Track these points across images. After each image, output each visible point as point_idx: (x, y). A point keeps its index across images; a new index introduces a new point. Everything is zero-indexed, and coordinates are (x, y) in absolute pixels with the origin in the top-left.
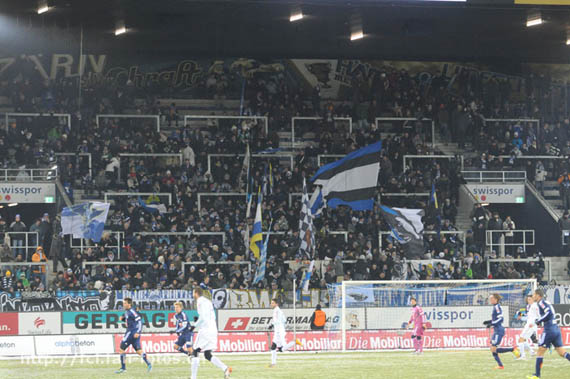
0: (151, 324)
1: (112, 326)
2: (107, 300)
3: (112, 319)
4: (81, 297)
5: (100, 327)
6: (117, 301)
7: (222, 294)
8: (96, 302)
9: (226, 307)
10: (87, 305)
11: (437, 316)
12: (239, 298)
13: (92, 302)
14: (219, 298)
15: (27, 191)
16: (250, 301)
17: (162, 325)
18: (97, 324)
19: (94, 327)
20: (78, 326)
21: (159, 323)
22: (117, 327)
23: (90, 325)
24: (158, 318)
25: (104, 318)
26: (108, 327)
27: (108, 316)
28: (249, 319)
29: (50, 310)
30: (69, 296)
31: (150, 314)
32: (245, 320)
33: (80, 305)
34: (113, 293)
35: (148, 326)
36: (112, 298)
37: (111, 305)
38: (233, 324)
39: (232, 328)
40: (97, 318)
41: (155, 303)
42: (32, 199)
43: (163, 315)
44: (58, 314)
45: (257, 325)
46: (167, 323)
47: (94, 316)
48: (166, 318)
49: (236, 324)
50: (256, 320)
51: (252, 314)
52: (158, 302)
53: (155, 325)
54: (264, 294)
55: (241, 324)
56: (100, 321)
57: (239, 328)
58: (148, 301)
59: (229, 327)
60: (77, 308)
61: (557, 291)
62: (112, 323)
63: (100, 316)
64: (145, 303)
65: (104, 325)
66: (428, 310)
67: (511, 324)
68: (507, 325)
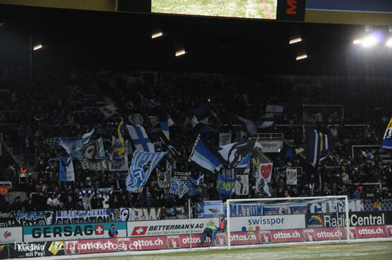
0: (83, 233)
1: (58, 235)
2: (51, 217)
3: (57, 230)
4: (33, 216)
5: (50, 236)
6: (57, 218)
7: (126, 211)
8: (43, 219)
9: (129, 219)
10: (37, 221)
11: (263, 222)
12: (137, 213)
13: (40, 219)
14: (125, 214)
16: (143, 215)
17: (91, 234)
18: (47, 234)
19: (45, 236)
20: (34, 237)
21: (89, 232)
22: (60, 236)
23: (42, 235)
24: (88, 229)
25: (52, 230)
26: (55, 236)
27: (55, 229)
28: (147, 227)
29: (12, 226)
30: (25, 216)
31: (82, 226)
32: (145, 228)
33: (32, 222)
34: (55, 213)
35: (82, 235)
36: (54, 216)
37: (53, 220)
38: (137, 231)
39: (136, 234)
40: (47, 230)
41: (82, 219)
43: (91, 227)
44: (21, 228)
45: (153, 231)
46: (94, 232)
47: (45, 229)
48: (93, 228)
49: (139, 231)
50: (151, 228)
51: (148, 224)
52: (85, 218)
53: (86, 234)
54: (153, 210)
55: (142, 231)
56: (49, 232)
57: (141, 233)
58: (78, 217)
59: (134, 233)
60: (31, 224)
61: (327, 205)
62: (58, 233)
63: (49, 228)
64: (76, 219)
65: (52, 235)
66: (258, 218)
67: (306, 227)
68: (304, 227)
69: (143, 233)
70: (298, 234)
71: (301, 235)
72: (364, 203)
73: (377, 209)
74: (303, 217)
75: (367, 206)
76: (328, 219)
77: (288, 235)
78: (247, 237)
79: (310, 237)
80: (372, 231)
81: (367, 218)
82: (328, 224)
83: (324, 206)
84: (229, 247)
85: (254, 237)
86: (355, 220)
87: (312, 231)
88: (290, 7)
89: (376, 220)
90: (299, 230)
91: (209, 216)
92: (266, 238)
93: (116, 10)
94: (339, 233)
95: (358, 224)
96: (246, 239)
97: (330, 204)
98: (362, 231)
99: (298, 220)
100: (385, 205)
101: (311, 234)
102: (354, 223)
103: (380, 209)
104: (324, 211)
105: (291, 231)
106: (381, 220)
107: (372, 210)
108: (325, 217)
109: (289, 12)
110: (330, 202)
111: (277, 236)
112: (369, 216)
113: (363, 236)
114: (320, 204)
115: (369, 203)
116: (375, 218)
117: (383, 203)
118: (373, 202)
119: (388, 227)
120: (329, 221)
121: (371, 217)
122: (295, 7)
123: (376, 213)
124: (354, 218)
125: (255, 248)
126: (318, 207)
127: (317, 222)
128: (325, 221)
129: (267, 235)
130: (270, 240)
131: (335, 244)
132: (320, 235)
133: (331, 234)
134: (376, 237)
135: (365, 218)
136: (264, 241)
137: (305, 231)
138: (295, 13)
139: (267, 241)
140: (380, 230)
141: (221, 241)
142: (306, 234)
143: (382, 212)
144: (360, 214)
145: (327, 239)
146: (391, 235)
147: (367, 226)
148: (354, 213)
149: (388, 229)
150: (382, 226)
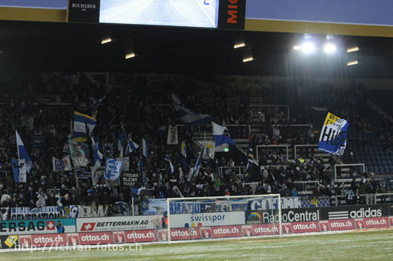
0: (36, 228)
1: (13, 230)
2: (6, 213)
3: (13, 226)
5: (5, 231)
6: (12, 214)
7: (75, 209)
9: (79, 216)
11: (205, 219)
12: (85, 210)
14: (74, 211)
16: (92, 212)
17: (43, 229)
18: (3, 229)
19: (1, 231)
21: (41, 228)
22: (15, 230)
24: (40, 224)
25: (8, 225)
26: (10, 231)
27: (10, 224)
28: (95, 224)
31: (35, 222)
32: (93, 224)
34: (10, 209)
35: (34, 230)
36: (9, 212)
37: (9, 216)
38: (85, 227)
39: (85, 229)
40: (3, 225)
41: (35, 215)
43: (43, 223)
45: (101, 227)
46: (46, 228)
47: (1, 224)
48: (45, 224)
49: (87, 227)
50: (99, 224)
51: (96, 220)
52: (37, 214)
53: (39, 229)
54: (101, 207)
55: (90, 227)
56: (5, 227)
57: (89, 229)
58: (31, 214)
59: (83, 228)
61: (267, 202)
62: (13, 228)
63: (5, 224)
64: (29, 215)
65: (8, 229)
66: (200, 215)
67: (246, 222)
68: (244, 223)
69: (92, 229)
70: (236, 230)
71: (240, 230)
72: (302, 200)
73: (314, 206)
74: (243, 213)
75: (305, 203)
76: (266, 215)
77: (227, 231)
78: (189, 233)
79: (248, 233)
80: (306, 227)
81: (303, 214)
82: (266, 220)
83: (264, 203)
84: (170, 242)
85: (195, 233)
86: (292, 216)
87: (250, 227)
88: (231, 16)
89: (312, 216)
90: (238, 226)
91: (153, 214)
92: (207, 234)
93: (67, 21)
94: (275, 229)
95: (294, 220)
96: (187, 234)
97: (270, 202)
98: (296, 227)
99: (238, 217)
100: (321, 202)
101: (249, 230)
102: (291, 219)
103: (317, 206)
104: (264, 207)
105: (230, 227)
106: (316, 215)
107: (309, 206)
108: (264, 213)
109: (230, 21)
110: (270, 200)
111: (217, 232)
112: (305, 213)
113: (298, 231)
114: (260, 202)
115: (307, 200)
116: (310, 214)
117: (319, 200)
118: (310, 199)
119: (321, 222)
120: (267, 218)
121: (307, 214)
122: (236, 17)
123: (313, 209)
124: (291, 214)
125: (193, 243)
126: (259, 204)
127: (256, 218)
128: (264, 218)
129: (208, 231)
130: (210, 236)
131: (268, 238)
132: (258, 230)
133: (268, 230)
134: (309, 232)
135: (301, 214)
136: (204, 236)
137: (243, 227)
138: (235, 22)
139: (207, 237)
140: (313, 226)
141: (164, 236)
142: (244, 230)
143: (318, 208)
144: (296, 211)
145: (263, 234)
146: (323, 230)
147: (302, 221)
148: (291, 210)
149: (321, 224)
150: (316, 222)
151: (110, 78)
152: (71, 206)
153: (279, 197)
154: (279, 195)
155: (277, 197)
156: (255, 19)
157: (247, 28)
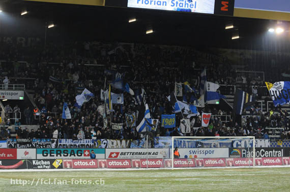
0: (76, 155)
1: (59, 155)
2: (55, 143)
3: (59, 152)
4: (43, 142)
5: (54, 156)
6: (59, 144)
7: (105, 141)
8: (50, 144)
9: (107, 147)
10: (46, 145)
11: (199, 153)
12: (113, 143)
13: (48, 144)
14: (105, 144)
15: (12, 94)
16: (117, 145)
17: (81, 155)
18: (52, 154)
19: (51, 156)
20: (44, 156)
21: (79, 154)
22: (61, 156)
23: (49, 155)
24: (79, 152)
25: (55, 152)
26: (57, 156)
27: (57, 151)
28: (119, 153)
29: (29, 148)
30: (38, 141)
31: (75, 150)
32: (118, 154)
33: (43, 145)
34: (58, 140)
35: (75, 156)
36: (57, 142)
37: (56, 145)
38: (112, 155)
39: (112, 157)
40: (52, 152)
41: (76, 145)
42: (14, 98)
43: (81, 151)
44: (35, 149)
45: (123, 156)
46: (83, 155)
47: (51, 151)
48: (83, 152)
49: (114, 155)
50: (122, 154)
51: (120, 151)
52: (77, 145)
54: (124, 141)
55: (116, 155)
56: (53, 153)
57: (115, 157)
58: (73, 144)
59: (110, 156)
60: (42, 147)
62: (59, 154)
63: (53, 150)
64: (71, 145)
65: (55, 155)
67: (229, 156)
68: (228, 157)
69: (116, 157)
70: (222, 161)
71: (224, 162)
72: (271, 142)
73: (279, 146)
74: (227, 150)
75: (273, 144)
76: (244, 152)
77: (215, 162)
78: (187, 162)
79: (231, 164)
80: (273, 161)
81: (271, 152)
82: (244, 155)
83: (243, 142)
84: (173, 168)
85: (192, 162)
86: (263, 153)
87: (232, 159)
88: (224, 6)
89: (277, 153)
90: (224, 159)
91: (162, 147)
92: (200, 164)
93: (104, 5)
94: (250, 162)
95: (265, 156)
96: (186, 163)
97: (247, 142)
98: (266, 161)
99: (224, 152)
100: (285, 144)
101: (231, 162)
102: (262, 155)
103: (282, 146)
104: (243, 146)
105: (218, 159)
106: (281, 153)
107: (276, 146)
108: (243, 150)
109: (223, 9)
110: (247, 141)
111: (208, 162)
112: (272, 151)
113: (267, 164)
114: (240, 141)
115: (274, 142)
116: (276, 152)
117: (283, 142)
118: (277, 141)
119: (284, 158)
120: (245, 153)
121: (274, 151)
122: (227, 6)
123: (278, 149)
124: (262, 151)
125: (190, 170)
126: (239, 143)
127: (237, 154)
128: (243, 153)
129: (201, 161)
130: (202, 165)
131: (244, 168)
132: (237, 162)
133: (245, 162)
134: (275, 165)
135: (270, 152)
136: (198, 165)
137: (227, 160)
138: (227, 10)
139: (200, 166)
140: (278, 160)
141: (169, 164)
142: (228, 162)
143: (282, 148)
144: (266, 149)
145: (241, 165)
146: (285, 164)
147: (271, 157)
148: (263, 148)
149: (284, 160)
150: (280, 158)
151: (134, 47)
152: (102, 140)
153: (254, 139)
154: (254, 137)
155: (253, 138)
156: (242, 8)
157: (235, 15)
